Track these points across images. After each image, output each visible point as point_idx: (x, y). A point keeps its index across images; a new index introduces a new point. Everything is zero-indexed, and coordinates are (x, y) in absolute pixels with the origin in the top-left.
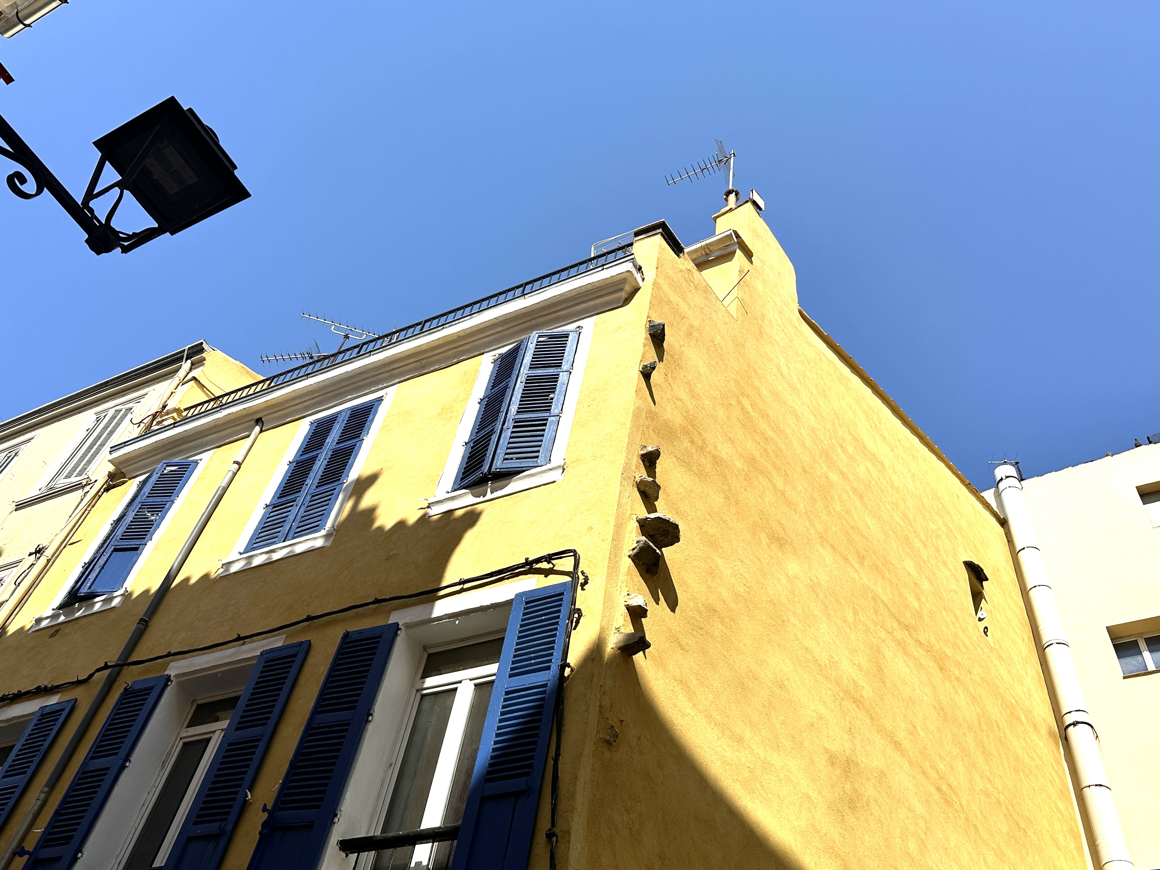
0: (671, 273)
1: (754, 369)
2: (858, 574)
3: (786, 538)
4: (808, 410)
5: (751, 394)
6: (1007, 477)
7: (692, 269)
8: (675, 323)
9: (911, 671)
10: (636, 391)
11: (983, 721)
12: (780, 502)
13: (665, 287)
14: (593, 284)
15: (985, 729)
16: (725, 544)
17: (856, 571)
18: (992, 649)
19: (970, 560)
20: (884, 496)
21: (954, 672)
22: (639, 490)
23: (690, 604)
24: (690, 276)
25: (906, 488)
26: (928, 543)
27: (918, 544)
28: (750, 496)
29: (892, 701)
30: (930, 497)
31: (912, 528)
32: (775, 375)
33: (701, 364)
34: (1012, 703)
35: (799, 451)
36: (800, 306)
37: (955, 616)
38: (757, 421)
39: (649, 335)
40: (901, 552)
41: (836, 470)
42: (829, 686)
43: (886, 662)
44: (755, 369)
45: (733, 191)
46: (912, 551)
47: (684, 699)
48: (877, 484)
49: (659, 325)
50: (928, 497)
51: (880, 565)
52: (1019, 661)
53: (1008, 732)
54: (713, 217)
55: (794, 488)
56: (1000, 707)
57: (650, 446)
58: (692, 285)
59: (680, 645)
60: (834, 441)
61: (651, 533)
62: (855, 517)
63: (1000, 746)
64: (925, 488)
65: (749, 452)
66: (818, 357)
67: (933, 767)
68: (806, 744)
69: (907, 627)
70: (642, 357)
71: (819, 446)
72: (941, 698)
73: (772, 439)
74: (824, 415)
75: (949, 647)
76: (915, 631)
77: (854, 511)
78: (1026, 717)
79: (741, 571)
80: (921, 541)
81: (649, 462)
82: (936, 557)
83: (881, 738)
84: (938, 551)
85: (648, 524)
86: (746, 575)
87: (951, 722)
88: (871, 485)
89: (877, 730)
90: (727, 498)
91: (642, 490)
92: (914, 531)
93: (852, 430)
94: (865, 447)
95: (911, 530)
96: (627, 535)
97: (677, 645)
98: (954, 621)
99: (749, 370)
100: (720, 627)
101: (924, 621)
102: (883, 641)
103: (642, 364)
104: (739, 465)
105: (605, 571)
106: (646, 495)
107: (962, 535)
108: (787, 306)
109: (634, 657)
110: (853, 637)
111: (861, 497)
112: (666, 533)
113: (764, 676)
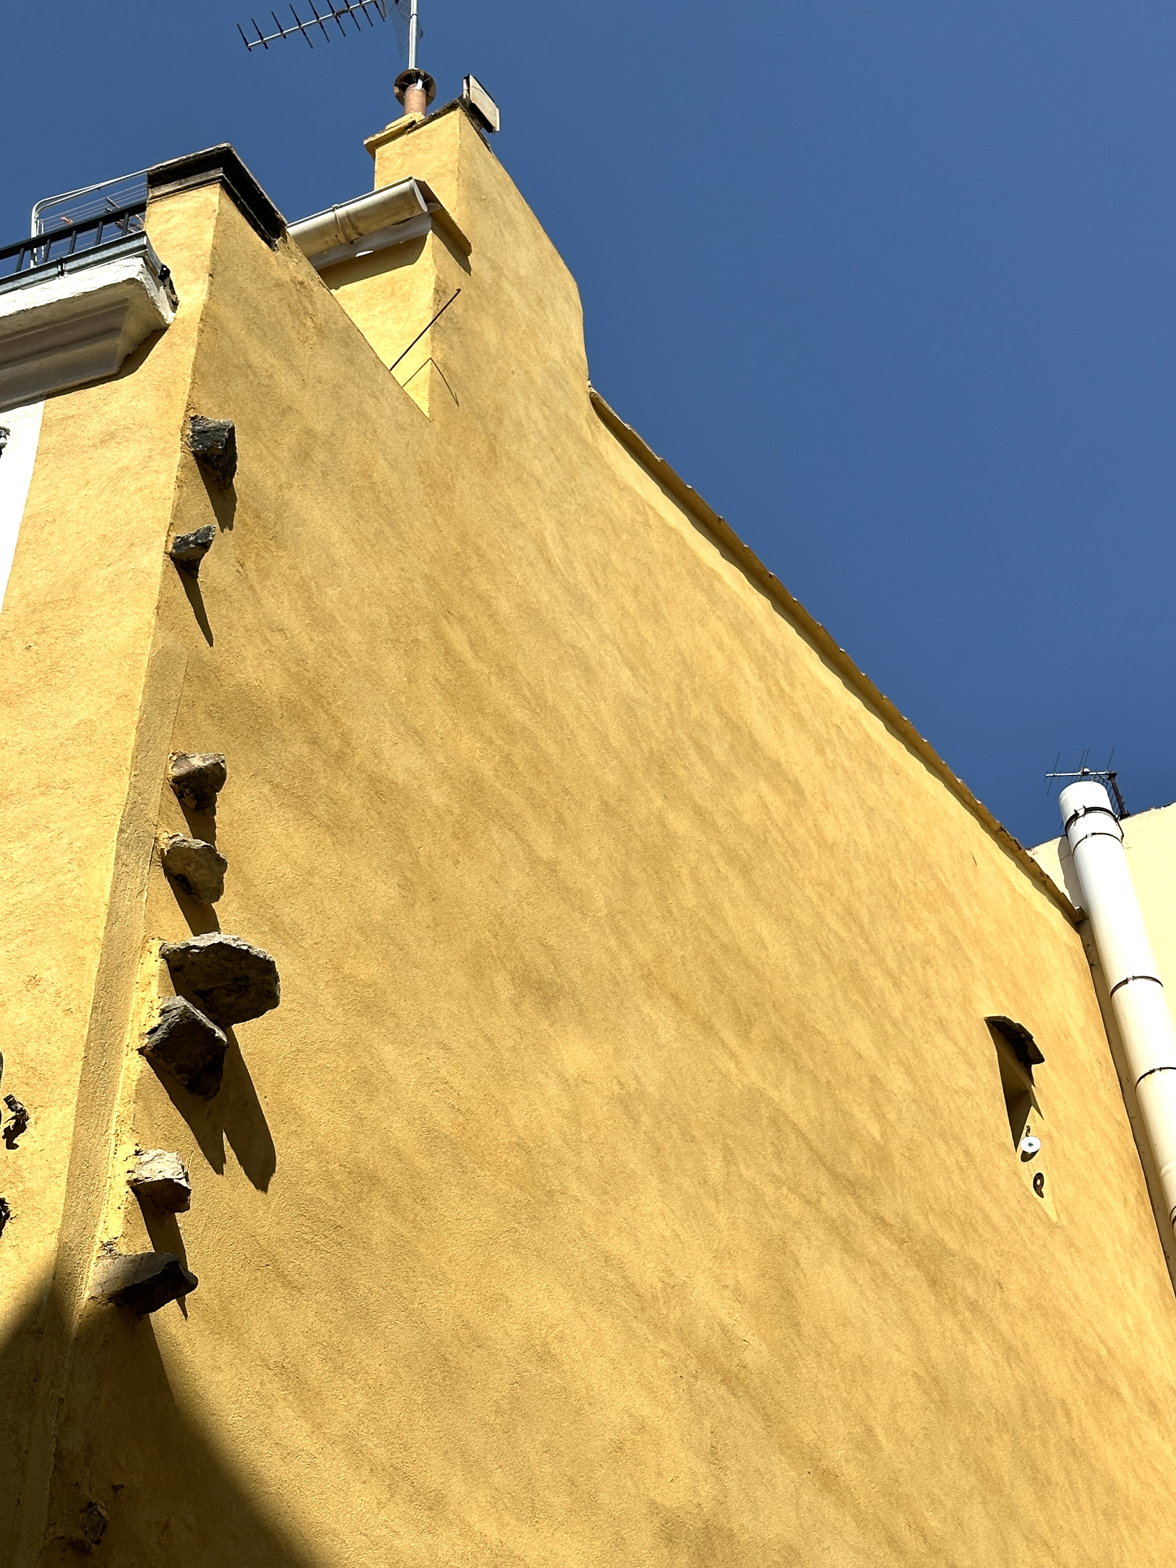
0: (251, 288)
1: (477, 549)
2: (737, 1063)
3: (558, 981)
4: (616, 653)
5: (471, 614)
6: (1088, 810)
7: (308, 281)
8: (264, 425)
9: (862, 1293)
10: (158, 608)
11: (1031, 1403)
12: (544, 890)
13: (236, 326)
14: (35, 313)
15: (1037, 1424)
16: (403, 1004)
17: (732, 1055)
18: (1052, 1227)
19: (1003, 1015)
20: (802, 867)
21: (963, 1288)
22: (168, 873)
23: (307, 1166)
24: (304, 300)
25: (852, 844)
26: (904, 978)
27: (881, 982)
28: (466, 878)
29: (816, 1371)
30: (909, 863)
31: (867, 942)
32: (531, 564)
33: (336, 534)
34: (1099, 1356)
35: (592, 759)
36: (593, 385)
37: (966, 1152)
38: (486, 685)
39: (191, 457)
40: (841, 1003)
41: (686, 805)
42: (662, 1345)
43: (802, 1276)
44: (479, 549)
45: (418, 76)
46: (866, 999)
47: (290, 1413)
48: (783, 836)
49: (219, 429)
50: (905, 865)
51: (791, 1037)
52: (1115, 1253)
53: (1090, 1425)
54: (365, 142)
55: (580, 855)
56: (1072, 1367)
57: (198, 756)
58: (309, 323)
59: (282, 1276)
60: (679, 732)
61: (201, 986)
62: (732, 923)
63: (1071, 1461)
64: (897, 843)
65: (466, 764)
66: (640, 519)
67: (914, 1526)
68: (604, 1497)
69: (853, 1186)
70: (174, 516)
71: (643, 745)
72: (933, 1354)
73: (524, 728)
74: (654, 667)
75: (952, 1228)
76: (872, 1193)
77: (727, 905)
78: (1133, 1388)
79: (443, 1072)
80: (888, 973)
81: (196, 798)
82: (922, 1012)
83: (789, 1464)
84: (927, 995)
85: (193, 964)
86: (456, 1081)
87: (956, 1411)
88: (770, 841)
89: (780, 1445)
90: (406, 885)
91: (176, 871)
92: (873, 950)
93: (723, 704)
94: (754, 744)
95: (864, 946)
96: (136, 995)
97: (273, 1275)
98: (964, 1164)
99: (464, 551)
100: (389, 1219)
101: (894, 1170)
102: (796, 1223)
103: (174, 535)
104: (438, 797)
105: (72, 1093)
106: (188, 884)
107: (984, 955)
108: (562, 388)
109: (152, 1315)
110: (722, 1218)
111: (745, 871)
112: (241, 985)
113: (499, 1335)
